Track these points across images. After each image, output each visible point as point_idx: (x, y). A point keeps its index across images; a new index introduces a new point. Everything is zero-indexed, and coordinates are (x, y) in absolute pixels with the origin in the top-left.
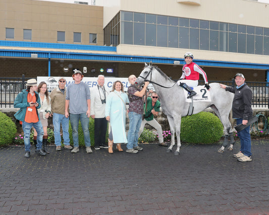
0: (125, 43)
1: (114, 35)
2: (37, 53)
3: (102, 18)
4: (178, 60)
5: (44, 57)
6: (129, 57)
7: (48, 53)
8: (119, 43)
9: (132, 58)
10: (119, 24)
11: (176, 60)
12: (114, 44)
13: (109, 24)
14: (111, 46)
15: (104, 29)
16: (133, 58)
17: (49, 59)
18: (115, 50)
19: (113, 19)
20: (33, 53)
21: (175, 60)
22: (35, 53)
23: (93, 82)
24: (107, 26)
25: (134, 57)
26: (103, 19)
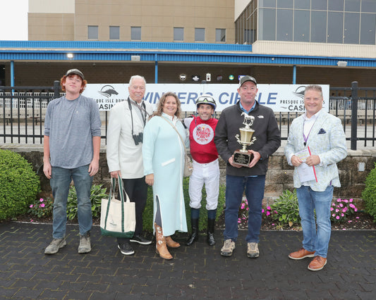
0: (264, 39)
1: (248, 30)
2: (139, 54)
3: (232, 8)
4: (344, 60)
5: (148, 60)
6: (269, 57)
7: (154, 54)
8: (255, 40)
9: (273, 59)
10: (256, 12)
11: (341, 60)
12: (248, 42)
13: (242, 14)
14: (245, 43)
15: (236, 22)
16: (275, 58)
17: (156, 62)
18: (250, 48)
19: (248, 7)
20: (133, 54)
21: (339, 60)
22: (136, 54)
23: (190, 94)
24: (239, 18)
25: (277, 57)
26: (234, 8)
